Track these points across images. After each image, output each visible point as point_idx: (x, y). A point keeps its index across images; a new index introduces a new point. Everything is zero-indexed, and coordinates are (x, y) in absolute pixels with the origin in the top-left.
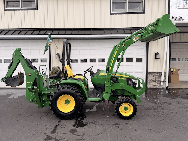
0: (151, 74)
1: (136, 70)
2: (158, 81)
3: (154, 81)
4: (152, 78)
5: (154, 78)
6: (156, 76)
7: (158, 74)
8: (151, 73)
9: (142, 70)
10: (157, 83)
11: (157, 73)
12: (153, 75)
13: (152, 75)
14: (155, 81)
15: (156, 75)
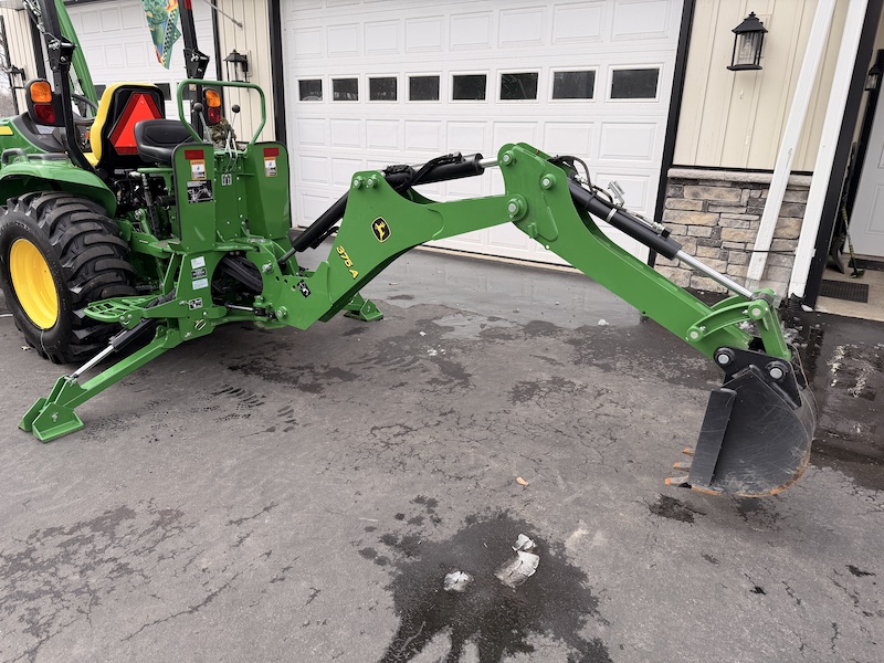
0: (688, 190)
1: (605, 156)
2: (733, 245)
3: (701, 242)
4: (694, 218)
5: (709, 218)
6: (727, 206)
7: (746, 194)
8: (695, 181)
9: (647, 158)
10: (725, 257)
11: (735, 184)
12: (706, 196)
13: (695, 195)
14: (713, 241)
15: (731, 197)
